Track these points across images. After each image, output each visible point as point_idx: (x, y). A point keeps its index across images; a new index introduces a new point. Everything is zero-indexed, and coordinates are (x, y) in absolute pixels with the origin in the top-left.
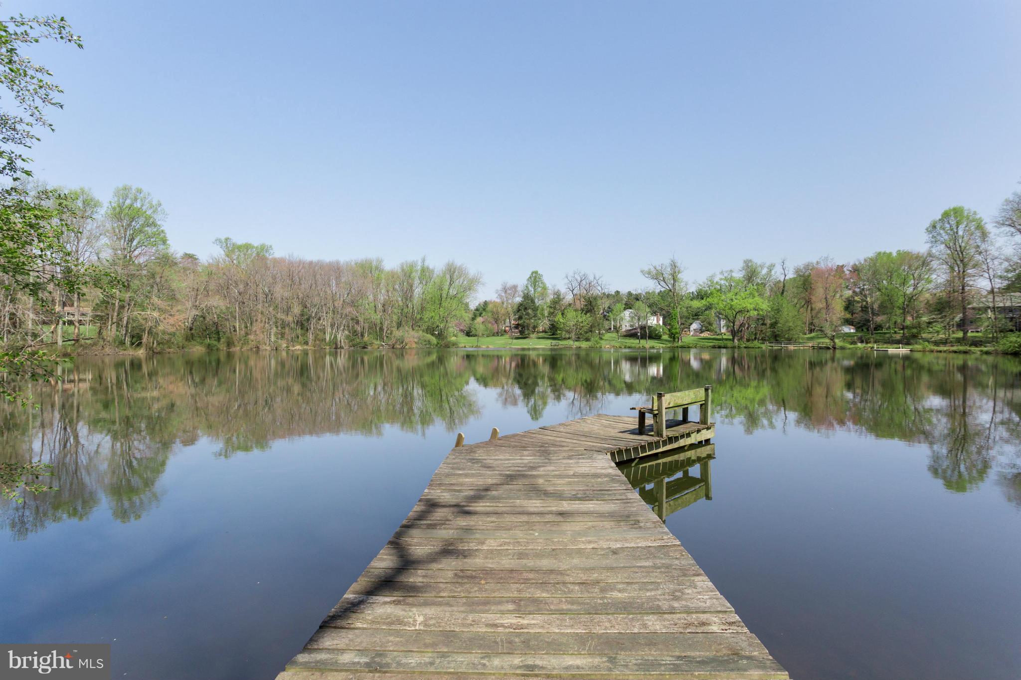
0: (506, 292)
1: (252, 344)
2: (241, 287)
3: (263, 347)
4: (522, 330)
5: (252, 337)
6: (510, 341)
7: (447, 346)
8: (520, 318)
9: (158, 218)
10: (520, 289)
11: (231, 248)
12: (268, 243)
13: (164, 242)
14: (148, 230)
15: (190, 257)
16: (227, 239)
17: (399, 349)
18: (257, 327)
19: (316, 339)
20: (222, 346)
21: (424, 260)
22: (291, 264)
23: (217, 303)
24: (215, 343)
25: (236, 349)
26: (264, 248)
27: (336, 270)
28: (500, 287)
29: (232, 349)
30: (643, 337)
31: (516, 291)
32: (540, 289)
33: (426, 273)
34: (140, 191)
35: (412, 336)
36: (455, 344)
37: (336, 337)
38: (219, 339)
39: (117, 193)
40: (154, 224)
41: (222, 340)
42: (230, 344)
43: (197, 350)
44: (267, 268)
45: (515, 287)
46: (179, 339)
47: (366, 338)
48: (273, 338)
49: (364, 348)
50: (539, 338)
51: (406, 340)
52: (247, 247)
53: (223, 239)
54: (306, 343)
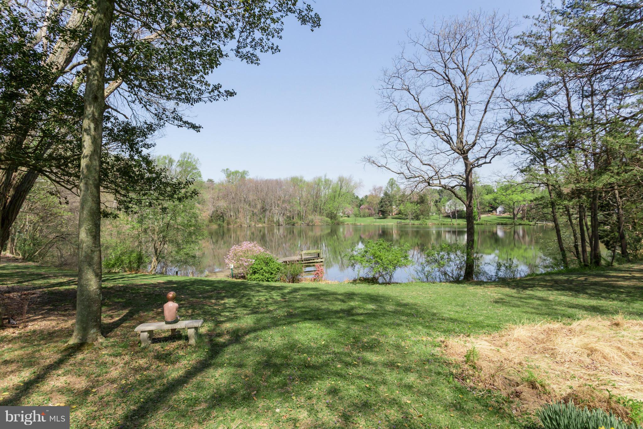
0: (375, 191)
1: (238, 224)
2: (233, 195)
3: (243, 225)
4: (383, 213)
5: (238, 220)
6: (374, 220)
7: (338, 224)
8: (382, 207)
9: (198, 166)
10: (384, 188)
11: (229, 174)
12: (246, 170)
13: (200, 176)
14: (194, 171)
15: (210, 181)
16: (227, 169)
17: (311, 225)
18: (240, 215)
19: (269, 220)
20: (225, 225)
21: (325, 176)
22: (257, 181)
23: (222, 204)
24: (222, 223)
25: (231, 226)
26: (244, 173)
27: (278, 183)
28: (371, 188)
29: (230, 226)
30: (454, 217)
31: (381, 190)
32: (395, 189)
33: (327, 183)
34: (190, 154)
35: (317, 219)
36: (343, 223)
37: (279, 220)
38: (223, 221)
39: (181, 156)
40: (196, 168)
41: (225, 222)
42: (228, 224)
43: (214, 227)
44: (245, 185)
45: (381, 188)
46: (206, 222)
47: (295, 220)
48: (248, 221)
49: (293, 225)
50: (393, 218)
51: (315, 221)
52: (236, 172)
53: (225, 169)
54: (265, 222)
